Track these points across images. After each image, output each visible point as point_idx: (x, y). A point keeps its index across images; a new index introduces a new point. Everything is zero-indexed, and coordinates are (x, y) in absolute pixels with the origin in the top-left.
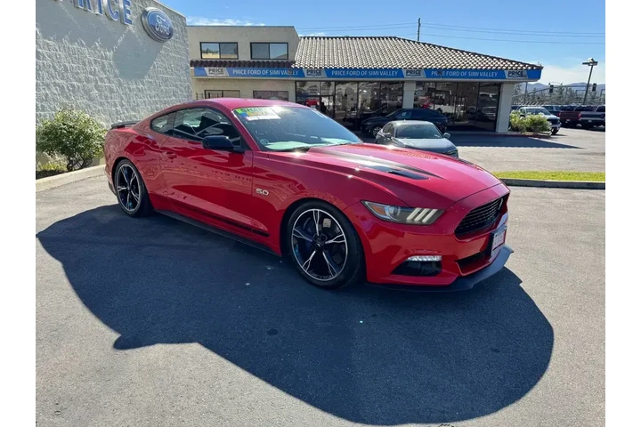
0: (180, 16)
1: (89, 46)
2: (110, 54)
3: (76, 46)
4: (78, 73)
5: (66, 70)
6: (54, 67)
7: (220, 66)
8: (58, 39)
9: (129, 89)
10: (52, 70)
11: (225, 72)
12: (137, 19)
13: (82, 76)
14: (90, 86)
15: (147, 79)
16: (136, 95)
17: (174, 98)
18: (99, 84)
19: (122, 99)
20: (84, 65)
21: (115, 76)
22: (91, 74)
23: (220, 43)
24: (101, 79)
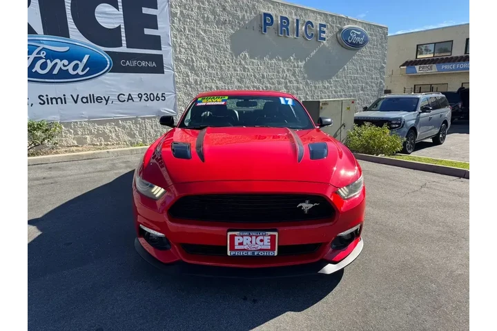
0: (381, 27)
1: (284, 60)
2: (301, 64)
3: (274, 61)
4: (272, 79)
5: (263, 77)
6: (254, 76)
7: (430, 64)
8: (261, 58)
9: (315, 87)
10: (253, 77)
11: (434, 68)
12: (333, 37)
13: (275, 81)
14: (280, 86)
15: (334, 78)
16: (321, 91)
17: (361, 92)
18: (288, 84)
19: (307, 94)
20: (278, 72)
21: (304, 78)
22: (282, 78)
23: (435, 43)
24: (290, 82)
